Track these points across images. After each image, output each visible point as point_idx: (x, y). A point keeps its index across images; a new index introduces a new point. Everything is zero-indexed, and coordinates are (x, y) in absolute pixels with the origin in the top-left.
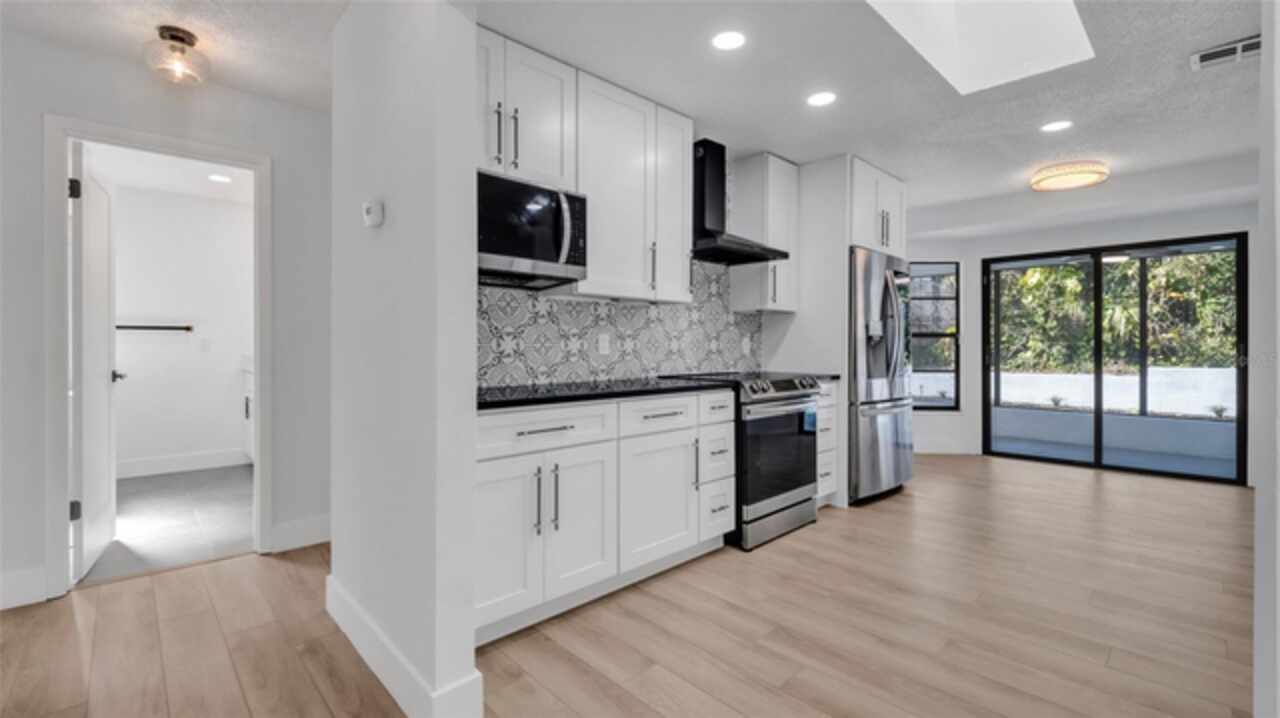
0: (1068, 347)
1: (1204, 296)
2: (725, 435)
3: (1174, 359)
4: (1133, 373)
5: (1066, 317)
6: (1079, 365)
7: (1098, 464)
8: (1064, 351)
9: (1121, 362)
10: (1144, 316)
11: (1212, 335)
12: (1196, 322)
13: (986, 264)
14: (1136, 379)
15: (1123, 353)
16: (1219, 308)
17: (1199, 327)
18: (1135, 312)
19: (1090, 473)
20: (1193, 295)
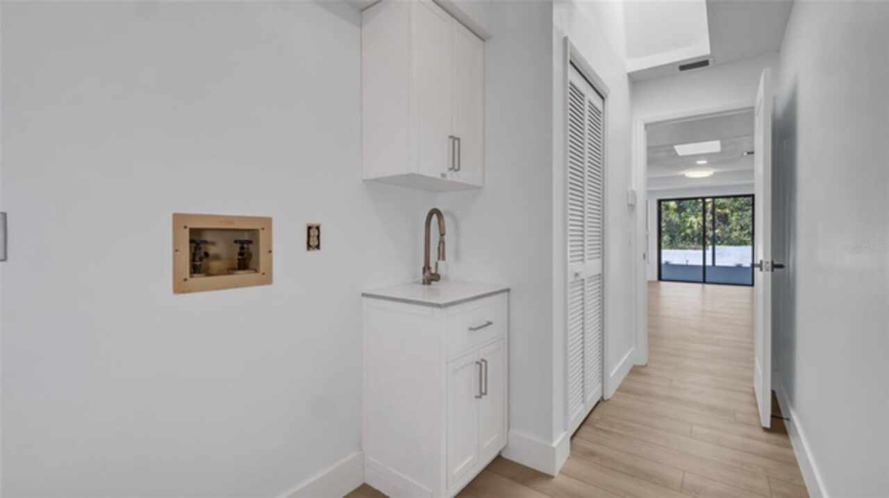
0: (670, 236)
1: (732, 211)
3: (719, 242)
4: (698, 249)
5: (670, 220)
6: (676, 244)
7: (704, 282)
8: (669, 238)
9: (696, 243)
10: (704, 221)
11: (735, 230)
12: (729, 224)
13: (660, 202)
14: (701, 252)
15: (696, 239)
16: (739, 217)
17: (730, 227)
18: (700, 219)
19: (700, 286)
20: (727, 211)
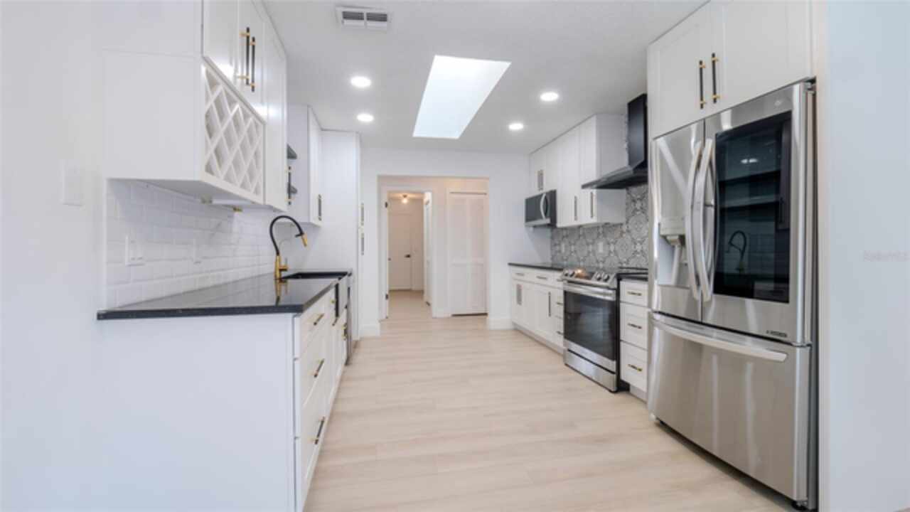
2: (559, 297)
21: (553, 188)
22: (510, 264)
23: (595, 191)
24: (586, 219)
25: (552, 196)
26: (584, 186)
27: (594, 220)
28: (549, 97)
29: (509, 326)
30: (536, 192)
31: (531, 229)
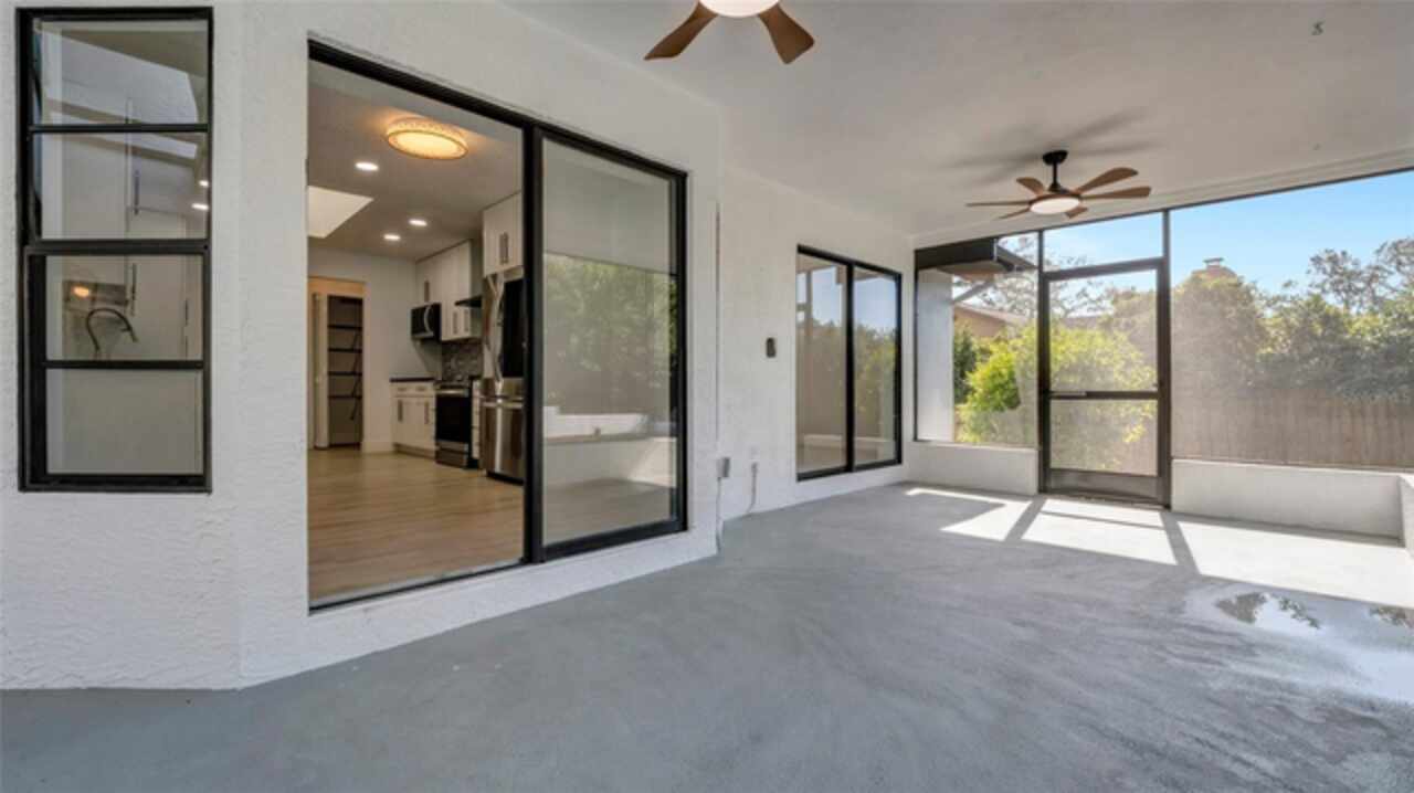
2: (433, 405)
21: (437, 301)
22: (393, 381)
23: (468, 309)
24: (463, 333)
25: (436, 309)
26: (458, 304)
27: (467, 335)
28: (418, 223)
29: (390, 448)
30: (421, 303)
31: (418, 343)
